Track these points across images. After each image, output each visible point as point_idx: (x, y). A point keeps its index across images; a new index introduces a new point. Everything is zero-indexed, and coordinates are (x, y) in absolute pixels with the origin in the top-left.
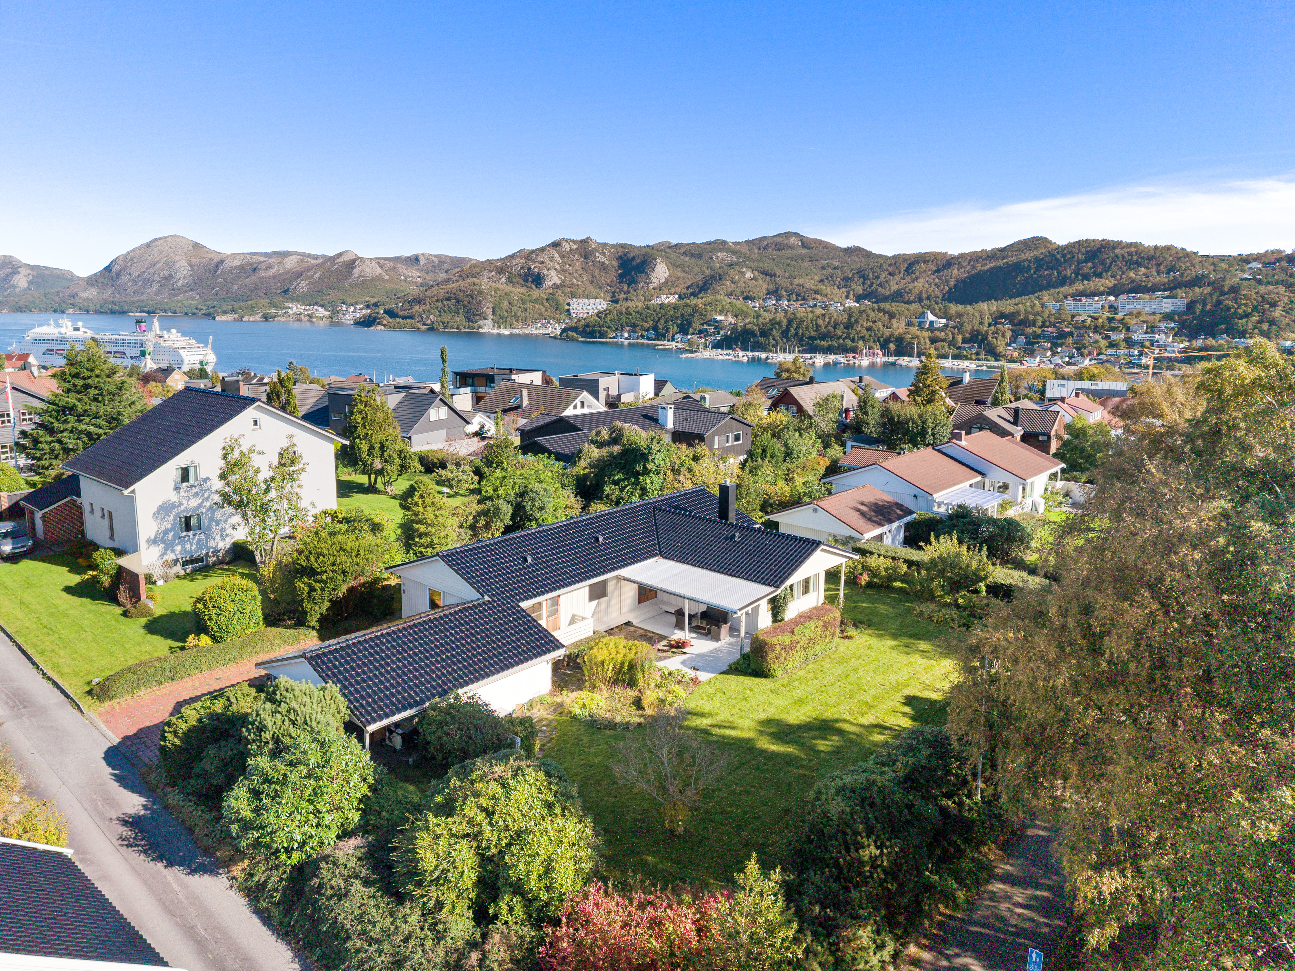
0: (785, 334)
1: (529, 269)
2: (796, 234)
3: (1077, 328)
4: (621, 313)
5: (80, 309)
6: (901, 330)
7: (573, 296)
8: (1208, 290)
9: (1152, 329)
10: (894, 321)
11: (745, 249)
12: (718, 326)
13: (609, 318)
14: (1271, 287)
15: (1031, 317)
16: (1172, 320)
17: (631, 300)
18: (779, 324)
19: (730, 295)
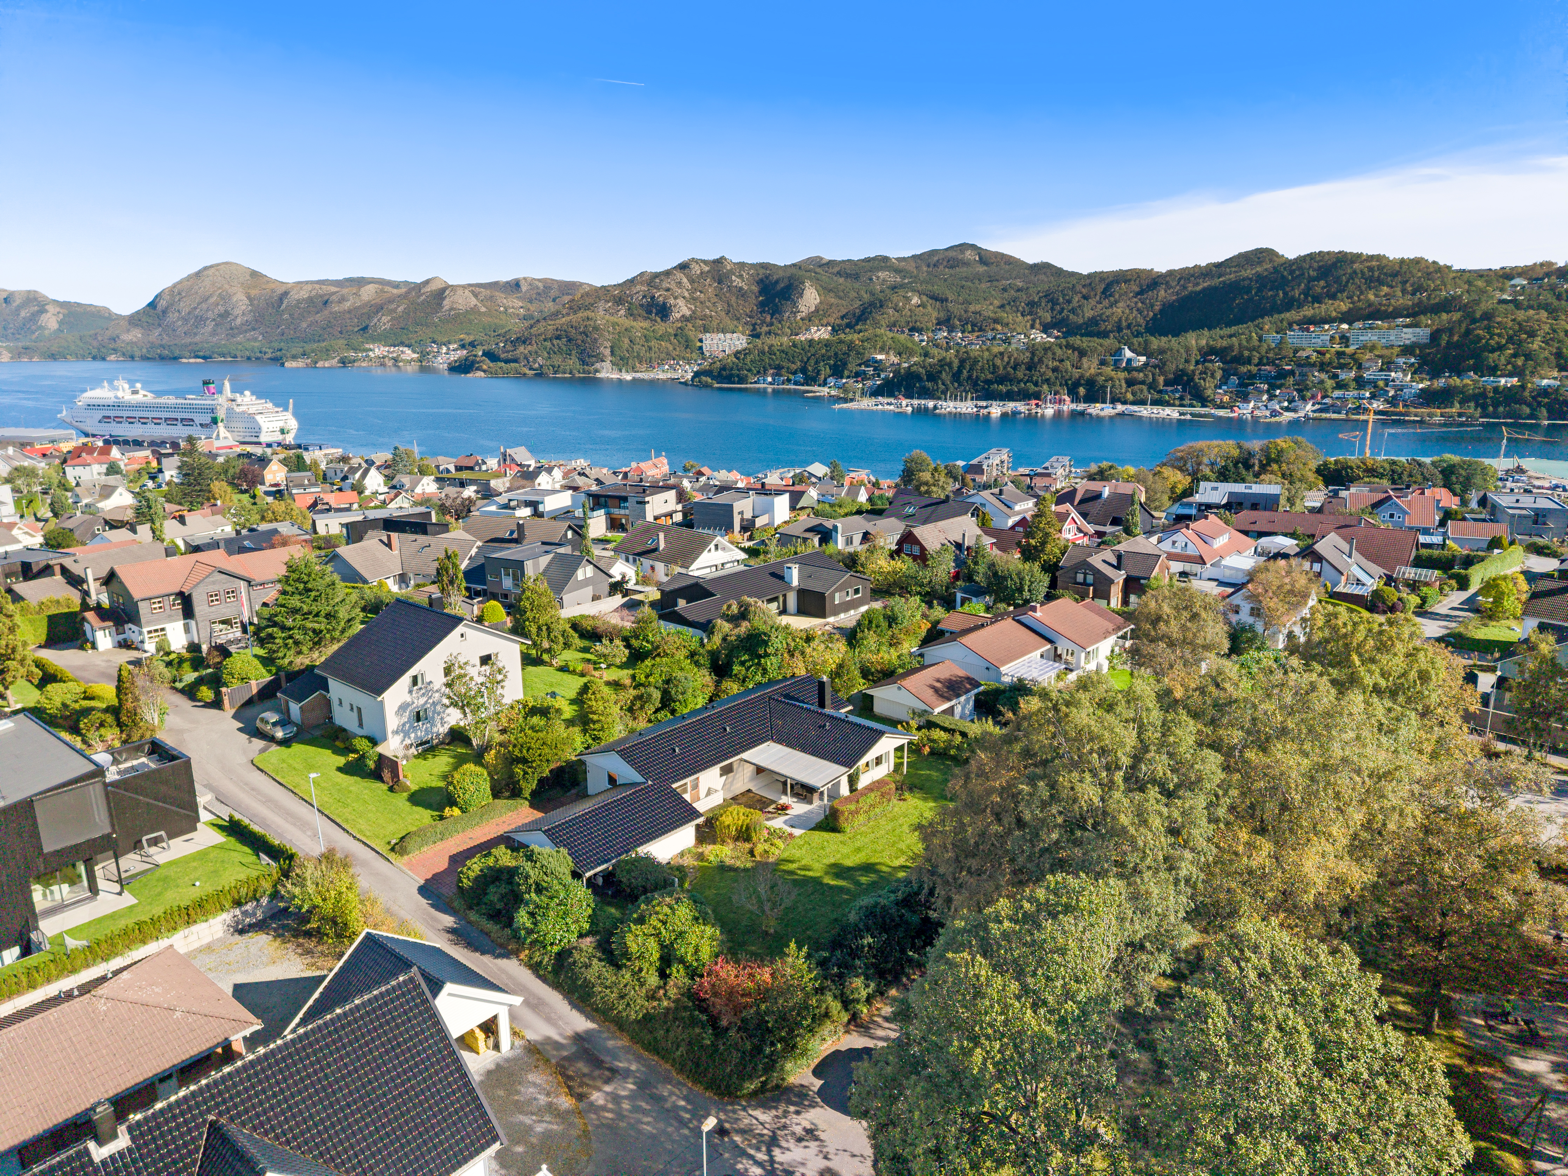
0: (956, 376)
1: (653, 297)
2: (973, 247)
3: (1299, 365)
4: (763, 353)
5: (124, 354)
6: (1092, 371)
7: (706, 330)
8: (1456, 316)
9: (1388, 365)
10: (1085, 360)
11: (911, 267)
12: (878, 367)
13: (749, 358)
14: (1531, 312)
15: (1246, 353)
16: (1412, 354)
17: (776, 334)
18: (950, 365)
19: (891, 326)
